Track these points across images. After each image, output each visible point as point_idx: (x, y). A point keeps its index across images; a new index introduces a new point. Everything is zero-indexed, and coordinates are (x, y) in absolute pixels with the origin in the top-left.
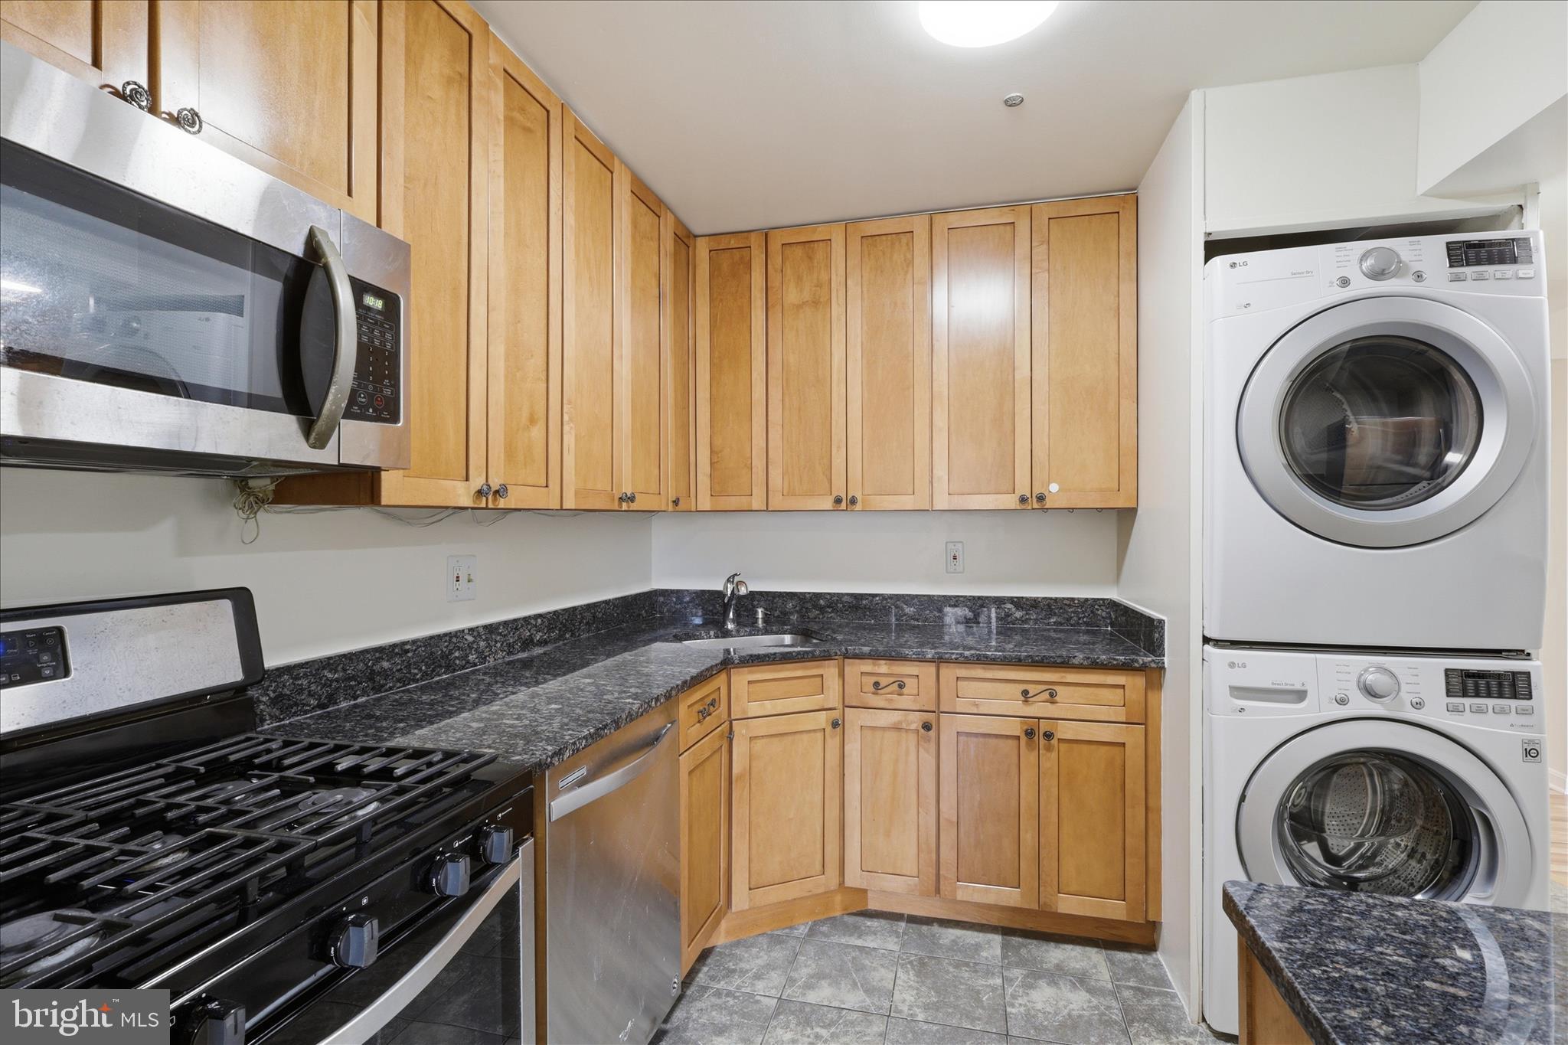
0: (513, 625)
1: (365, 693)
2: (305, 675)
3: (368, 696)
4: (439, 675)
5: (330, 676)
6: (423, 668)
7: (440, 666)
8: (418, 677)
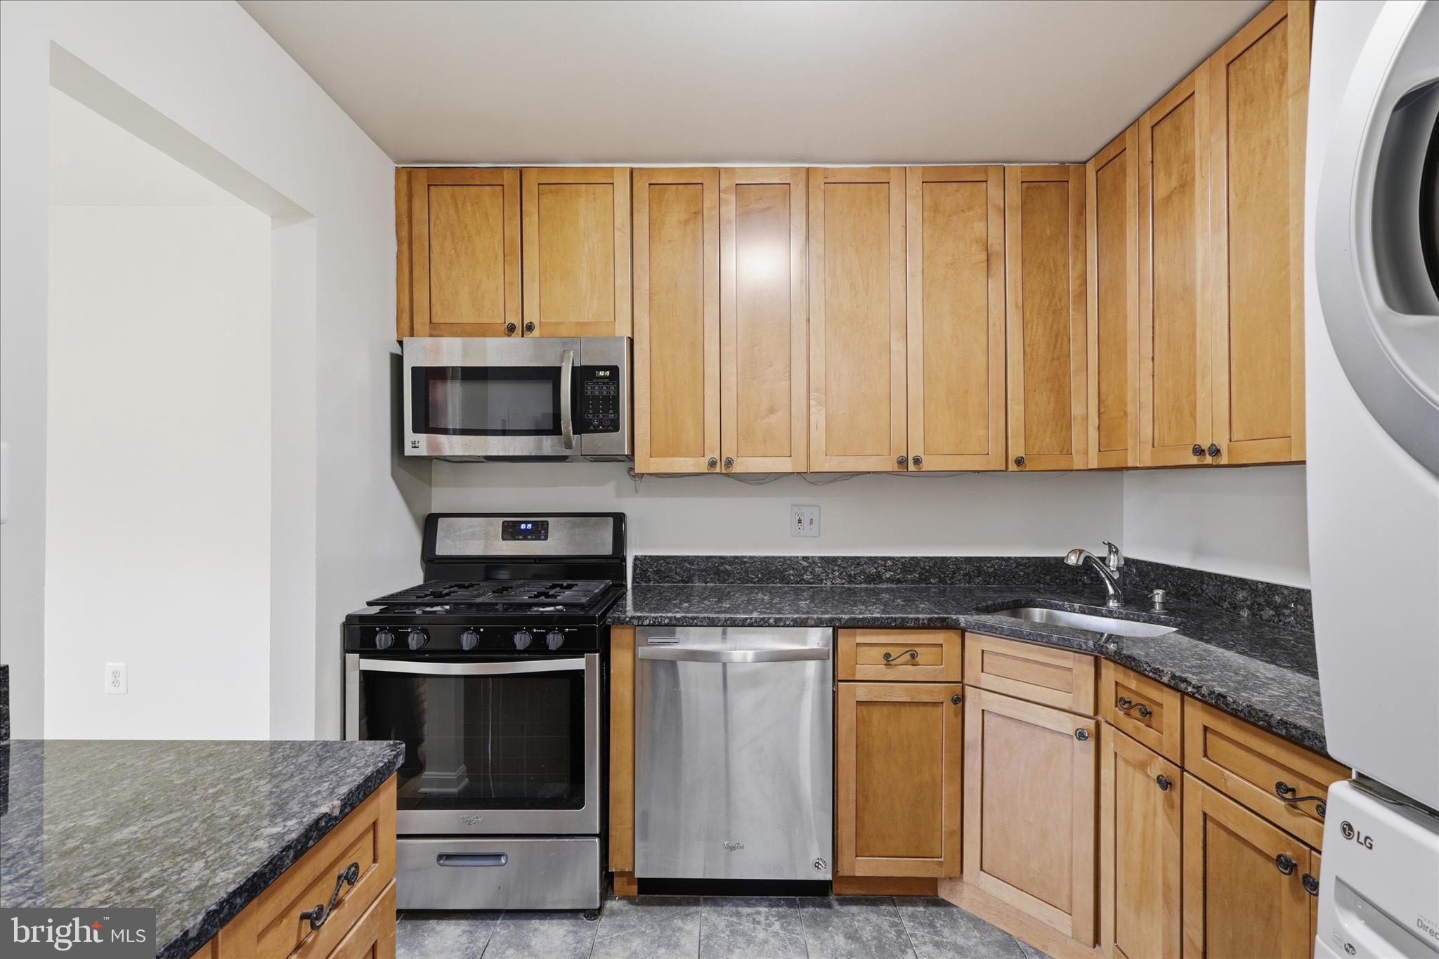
0: (856, 561)
1: (712, 581)
2: (673, 563)
3: (715, 583)
4: (774, 583)
5: (688, 566)
6: (760, 576)
7: (776, 578)
8: (755, 580)
